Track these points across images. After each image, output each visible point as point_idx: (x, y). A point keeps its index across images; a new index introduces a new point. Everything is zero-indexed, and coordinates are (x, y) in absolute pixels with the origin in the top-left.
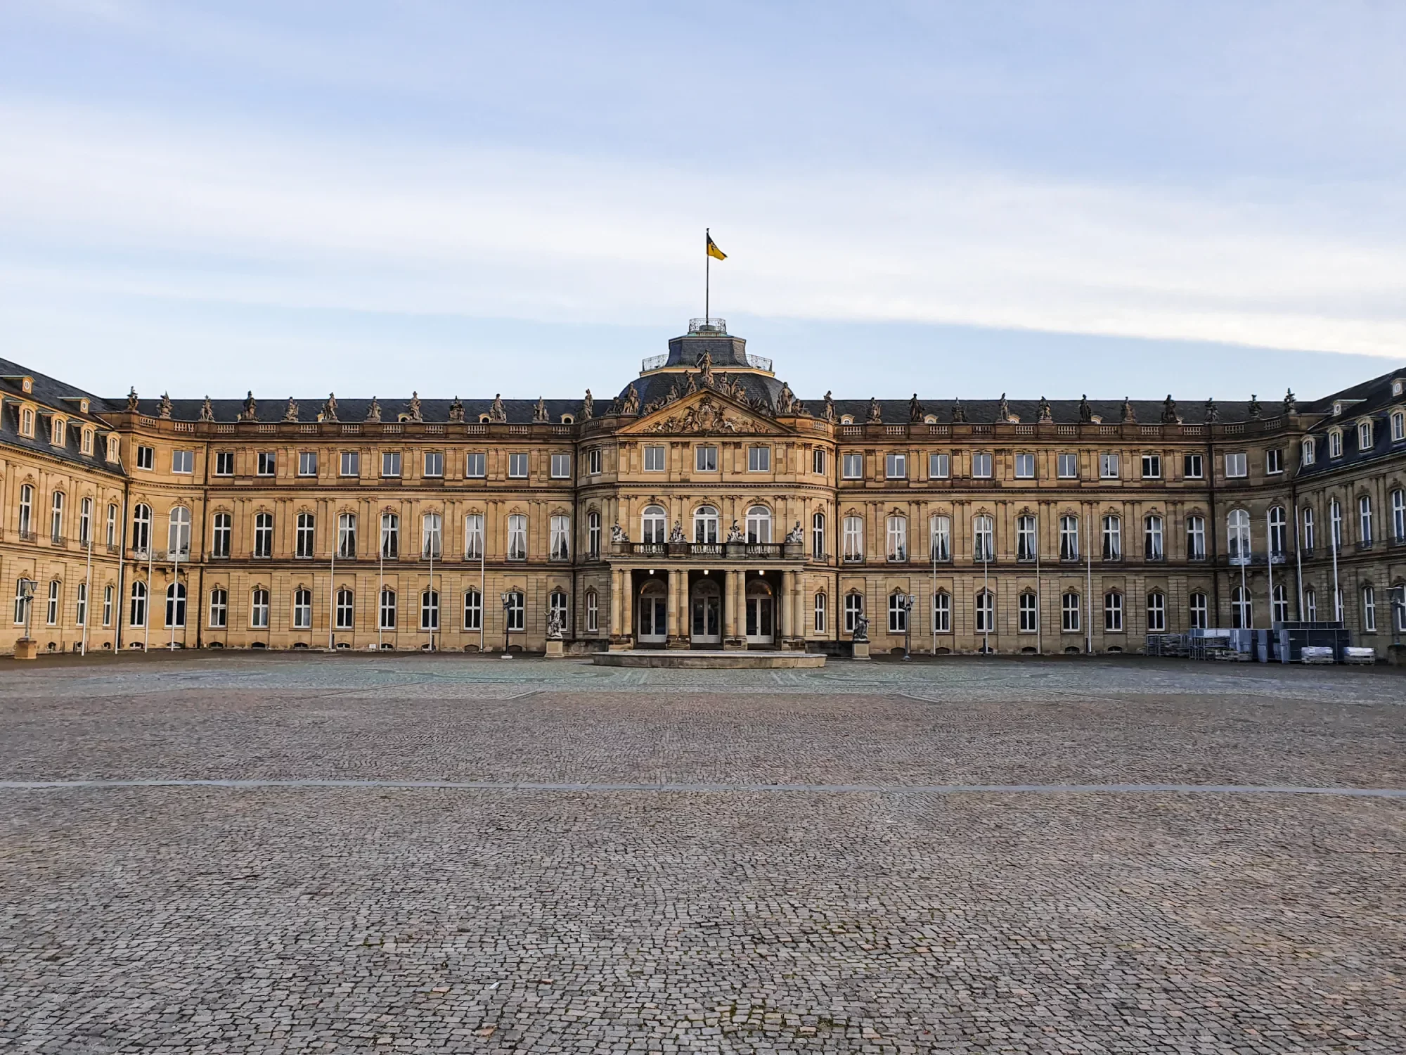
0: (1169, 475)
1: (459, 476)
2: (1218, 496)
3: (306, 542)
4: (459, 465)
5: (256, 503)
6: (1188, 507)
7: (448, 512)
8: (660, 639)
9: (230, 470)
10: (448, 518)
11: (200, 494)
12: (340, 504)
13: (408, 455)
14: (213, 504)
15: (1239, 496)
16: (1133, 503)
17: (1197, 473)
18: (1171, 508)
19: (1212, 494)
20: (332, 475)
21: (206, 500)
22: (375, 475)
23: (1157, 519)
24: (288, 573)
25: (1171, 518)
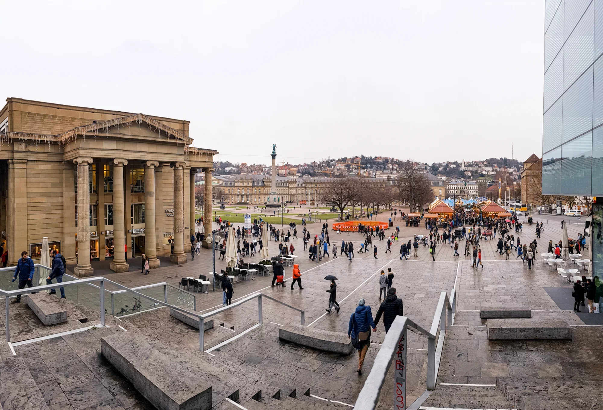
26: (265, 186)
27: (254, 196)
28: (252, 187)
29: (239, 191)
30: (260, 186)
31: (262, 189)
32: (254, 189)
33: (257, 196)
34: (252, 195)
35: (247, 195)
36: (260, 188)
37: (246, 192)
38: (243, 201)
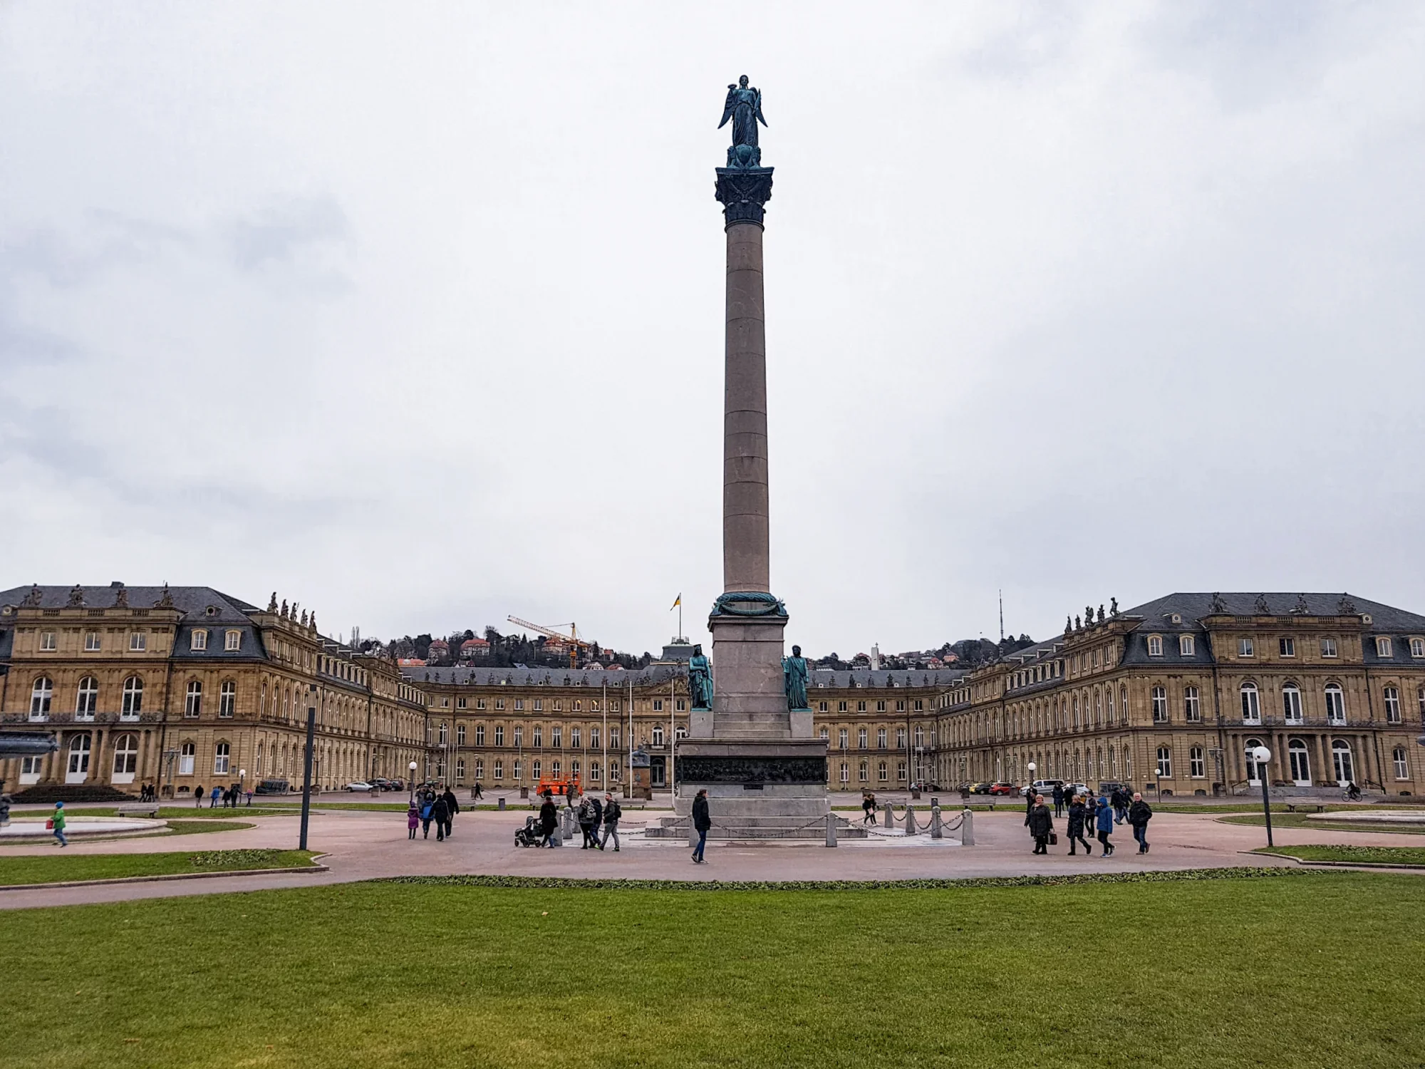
0: (889, 711)
1: (569, 710)
2: (910, 720)
3: (500, 739)
4: (569, 706)
5: (477, 721)
6: (898, 724)
7: (564, 727)
8: (661, 784)
9: (464, 706)
10: (564, 729)
11: (452, 717)
12: (515, 722)
13: (545, 701)
14: (458, 721)
15: (919, 720)
16: (872, 723)
17: (902, 709)
18: (890, 725)
19: (908, 719)
20: (512, 709)
21: (454, 720)
22: (531, 709)
23: (884, 730)
24: (492, 754)
25: (890, 730)
26: (266, 660)
27: (175, 737)
28: (173, 663)
29: (43, 694)
30: (233, 660)
31: (252, 680)
32: (181, 678)
33: (206, 737)
34: (163, 726)
35: (115, 728)
36: (229, 672)
37: (111, 706)
38: (76, 778)
